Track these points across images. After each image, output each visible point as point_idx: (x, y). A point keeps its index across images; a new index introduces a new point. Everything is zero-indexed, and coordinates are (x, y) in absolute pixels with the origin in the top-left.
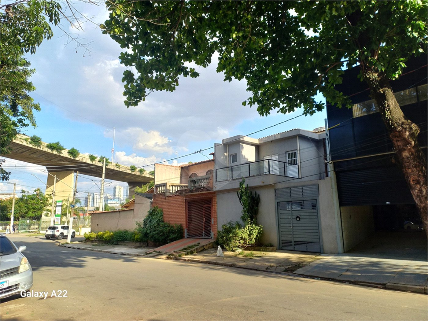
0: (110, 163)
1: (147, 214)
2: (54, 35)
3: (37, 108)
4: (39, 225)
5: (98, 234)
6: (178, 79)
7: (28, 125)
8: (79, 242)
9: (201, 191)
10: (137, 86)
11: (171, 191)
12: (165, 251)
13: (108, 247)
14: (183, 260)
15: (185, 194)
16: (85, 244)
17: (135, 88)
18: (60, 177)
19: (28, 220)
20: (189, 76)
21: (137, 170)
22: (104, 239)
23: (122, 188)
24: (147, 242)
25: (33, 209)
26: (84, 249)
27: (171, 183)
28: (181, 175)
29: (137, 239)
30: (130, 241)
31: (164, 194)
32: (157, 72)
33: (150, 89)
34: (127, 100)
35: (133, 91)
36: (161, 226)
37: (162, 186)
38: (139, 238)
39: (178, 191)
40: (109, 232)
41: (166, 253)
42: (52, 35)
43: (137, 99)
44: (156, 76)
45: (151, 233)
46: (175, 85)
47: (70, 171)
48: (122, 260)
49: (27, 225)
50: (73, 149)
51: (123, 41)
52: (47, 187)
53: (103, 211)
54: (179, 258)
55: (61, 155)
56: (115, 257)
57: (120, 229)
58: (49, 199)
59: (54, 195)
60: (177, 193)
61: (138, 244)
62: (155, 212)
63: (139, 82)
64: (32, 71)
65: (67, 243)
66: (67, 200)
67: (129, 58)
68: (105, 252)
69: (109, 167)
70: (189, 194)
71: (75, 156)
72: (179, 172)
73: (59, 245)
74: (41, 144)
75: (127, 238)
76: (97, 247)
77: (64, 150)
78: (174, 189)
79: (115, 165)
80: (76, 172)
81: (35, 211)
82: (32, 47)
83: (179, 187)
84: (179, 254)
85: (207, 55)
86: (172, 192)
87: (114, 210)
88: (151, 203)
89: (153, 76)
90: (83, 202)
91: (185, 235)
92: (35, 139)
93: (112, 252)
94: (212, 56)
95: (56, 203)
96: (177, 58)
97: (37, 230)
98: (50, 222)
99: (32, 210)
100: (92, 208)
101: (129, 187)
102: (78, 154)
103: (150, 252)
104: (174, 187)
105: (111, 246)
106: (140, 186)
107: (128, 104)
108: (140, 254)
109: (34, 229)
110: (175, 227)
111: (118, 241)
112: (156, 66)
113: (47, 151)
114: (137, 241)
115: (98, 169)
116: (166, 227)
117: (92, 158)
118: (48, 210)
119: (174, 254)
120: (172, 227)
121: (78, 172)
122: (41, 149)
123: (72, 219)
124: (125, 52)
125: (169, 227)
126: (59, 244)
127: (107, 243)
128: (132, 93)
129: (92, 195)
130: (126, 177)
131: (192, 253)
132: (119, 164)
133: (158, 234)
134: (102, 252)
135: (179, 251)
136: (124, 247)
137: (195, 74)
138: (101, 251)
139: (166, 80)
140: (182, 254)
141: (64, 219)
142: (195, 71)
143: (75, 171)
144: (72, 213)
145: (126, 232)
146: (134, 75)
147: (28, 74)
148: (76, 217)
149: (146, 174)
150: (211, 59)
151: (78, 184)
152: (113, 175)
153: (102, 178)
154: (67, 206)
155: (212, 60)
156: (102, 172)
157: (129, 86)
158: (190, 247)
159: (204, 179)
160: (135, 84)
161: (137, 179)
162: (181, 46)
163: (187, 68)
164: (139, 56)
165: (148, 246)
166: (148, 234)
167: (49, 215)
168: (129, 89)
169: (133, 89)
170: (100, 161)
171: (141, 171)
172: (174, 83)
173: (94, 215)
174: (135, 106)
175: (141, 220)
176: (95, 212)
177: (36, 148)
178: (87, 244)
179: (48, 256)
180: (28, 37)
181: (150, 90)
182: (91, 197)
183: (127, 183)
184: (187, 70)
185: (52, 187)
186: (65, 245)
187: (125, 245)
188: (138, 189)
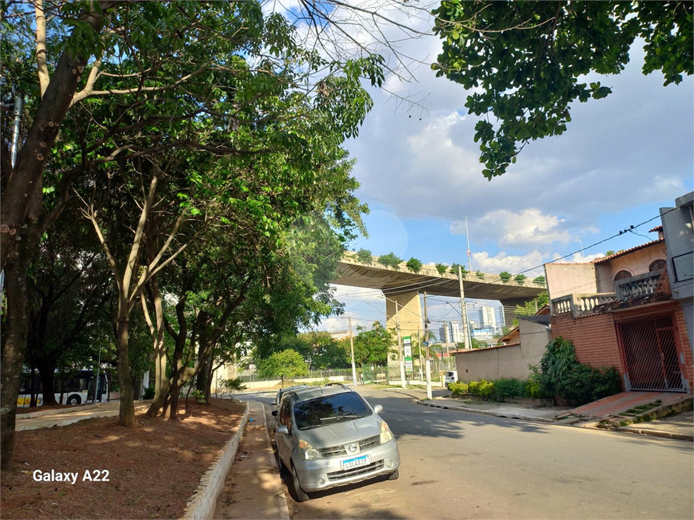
0: (467, 272)
1: (546, 350)
2: (374, 104)
3: (365, 210)
4: (386, 373)
5: (470, 385)
6: (569, 110)
7: (356, 236)
8: (445, 397)
9: (645, 303)
10: (500, 141)
11: (583, 309)
12: (591, 415)
13: (489, 406)
14: (631, 431)
15: (613, 311)
16: (454, 401)
17: (498, 146)
18: (403, 303)
19: (372, 366)
20: (591, 99)
21: (513, 278)
22: (480, 393)
23: (492, 309)
24: (553, 397)
25: (375, 350)
26: (453, 409)
27: (581, 295)
28: (597, 277)
29: (535, 392)
30: (523, 395)
31: (570, 315)
32: (531, 109)
33: (522, 140)
34: (486, 168)
35: (496, 151)
36: (575, 371)
37: (563, 301)
38: (539, 392)
39: (596, 306)
40: (486, 382)
41: (594, 419)
42: (372, 104)
43: (503, 163)
44: (530, 116)
45: (559, 384)
46: (565, 122)
47: (413, 293)
48: (519, 428)
49: (372, 374)
50: (412, 260)
51: (466, 77)
52: (388, 319)
53: (472, 349)
54: (623, 428)
55: (398, 270)
56: (507, 423)
57: (504, 377)
58: (393, 335)
59: (399, 329)
60: (597, 311)
61: (538, 402)
62: (559, 346)
63: (503, 135)
64: (353, 162)
65: (428, 399)
66: (417, 336)
67: (482, 100)
68: (486, 413)
69: (467, 279)
70: (621, 310)
71: (416, 270)
72: (592, 272)
73: (418, 402)
74: (372, 259)
75: (516, 391)
76: (473, 405)
77: (401, 264)
78: (588, 305)
79: (475, 275)
80: (423, 293)
81: (378, 354)
82: (354, 128)
83: (597, 300)
84: (621, 420)
85: (618, 51)
86: (586, 310)
87: (486, 346)
88: (549, 331)
89: (524, 118)
90: (438, 336)
91: (626, 387)
92: (364, 254)
93: (498, 415)
94: (629, 48)
95: (402, 341)
96: (563, 75)
97: (385, 380)
98: (400, 367)
99: (374, 352)
100: (453, 345)
101: (503, 308)
102: (420, 266)
103: (564, 416)
104: (587, 300)
105: (494, 405)
106: (523, 305)
107: (488, 174)
108: (547, 419)
109: (381, 378)
110: (602, 372)
111: (503, 396)
112: (528, 100)
113: (379, 268)
114: (535, 396)
115: (452, 284)
116: (585, 373)
117: (441, 269)
118: (393, 351)
119: (611, 420)
120: (597, 372)
121: (425, 292)
122: (373, 266)
123: (428, 364)
124: (473, 94)
125: (590, 371)
126: (417, 400)
127: (486, 399)
128: (494, 155)
129: (448, 324)
130: (497, 291)
131: (647, 419)
132: (481, 272)
133: (572, 384)
134: (482, 415)
135: (620, 414)
136: (515, 406)
137: (601, 92)
138: (480, 412)
139: (547, 119)
140: (627, 421)
141: (417, 363)
142: (601, 86)
143: (421, 291)
144: (428, 354)
145: (514, 381)
146: (492, 126)
147: (349, 167)
148: (432, 359)
149: (529, 283)
150: (628, 55)
151: (428, 310)
152: (477, 290)
153: (460, 297)
154: (418, 344)
155: (630, 57)
156: (459, 287)
157: (487, 145)
158: (640, 408)
159: (648, 280)
160: (496, 140)
161: (514, 292)
162: (567, 51)
163: (585, 85)
164: (497, 93)
165: (556, 405)
166: (553, 384)
167: (396, 358)
168: (488, 149)
169: (494, 149)
170: (452, 272)
171: (520, 279)
172: (561, 119)
173: (459, 354)
174: (500, 175)
175: (537, 361)
176: (459, 351)
177: (366, 265)
178: (456, 401)
179: (407, 418)
180: (348, 117)
181: (523, 142)
182: (447, 328)
183: (499, 301)
184: (586, 89)
185: (394, 318)
186: (425, 402)
187: (516, 403)
188: (519, 310)
